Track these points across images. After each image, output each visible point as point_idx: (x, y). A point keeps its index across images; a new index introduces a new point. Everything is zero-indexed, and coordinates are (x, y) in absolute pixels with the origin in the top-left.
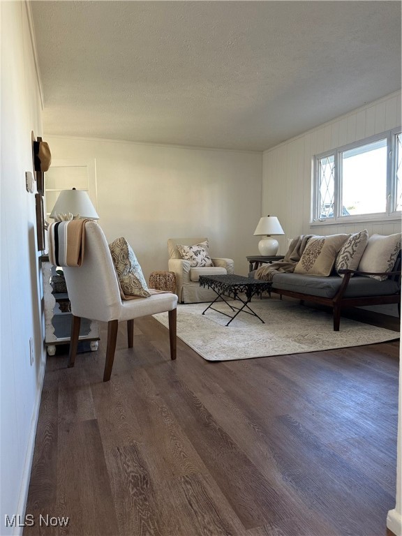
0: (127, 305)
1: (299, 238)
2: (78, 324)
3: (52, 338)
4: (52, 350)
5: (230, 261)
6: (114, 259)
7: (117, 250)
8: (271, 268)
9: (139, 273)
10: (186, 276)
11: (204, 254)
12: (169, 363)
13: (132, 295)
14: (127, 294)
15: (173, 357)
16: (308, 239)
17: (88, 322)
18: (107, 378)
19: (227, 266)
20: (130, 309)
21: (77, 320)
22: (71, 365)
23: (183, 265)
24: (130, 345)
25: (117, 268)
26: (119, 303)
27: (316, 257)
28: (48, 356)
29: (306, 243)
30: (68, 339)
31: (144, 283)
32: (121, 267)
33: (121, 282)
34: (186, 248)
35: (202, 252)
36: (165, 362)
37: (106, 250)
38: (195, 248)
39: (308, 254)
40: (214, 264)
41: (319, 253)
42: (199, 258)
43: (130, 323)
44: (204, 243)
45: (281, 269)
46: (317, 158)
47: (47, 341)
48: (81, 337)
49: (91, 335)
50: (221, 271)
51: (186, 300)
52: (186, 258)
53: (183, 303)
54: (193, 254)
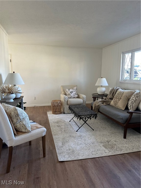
0: (17, 138)
1: (114, 88)
5: (84, 96)
8: (100, 103)
10: (66, 103)
13: (22, 132)
14: (17, 132)
15: (44, 156)
16: (117, 89)
19: (83, 98)
23: (65, 98)
24: (30, 144)
27: (119, 100)
29: (116, 91)
31: (28, 126)
32: (15, 120)
34: (67, 90)
35: (73, 92)
38: (71, 90)
39: (116, 98)
40: (78, 97)
41: (121, 99)
42: (72, 95)
44: (75, 88)
45: (104, 103)
46: (124, 53)
50: (80, 101)
51: (66, 112)
52: (67, 94)
53: (64, 113)
54: (70, 93)
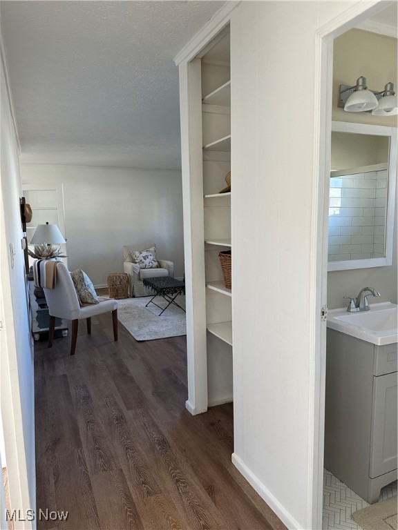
0: (83, 309)
2: (54, 321)
3: (37, 329)
4: (37, 337)
5: (170, 263)
6: (75, 283)
7: (77, 277)
9: (92, 289)
10: (136, 277)
11: (151, 258)
12: (113, 343)
13: (87, 303)
14: (83, 303)
15: (116, 339)
17: (60, 319)
18: (72, 353)
19: (168, 267)
20: (86, 311)
21: (53, 318)
22: (50, 346)
23: (133, 268)
24: (89, 332)
25: (76, 288)
26: (78, 309)
28: (35, 341)
30: (47, 329)
31: (94, 294)
32: (79, 287)
33: (80, 295)
34: (137, 253)
35: (149, 257)
36: (110, 342)
37: (69, 278)
38: (144, 254)
40: (159, 266)
42: (147, 262)
43: (89, 320)
44: (152, 249)
47: (33, 331)
48: (56, 328)
49: (62, 327)
50: (163, 272)
51: (136, 295)
52: (137, 261)
53: (134, 297)
54: (142, 259)
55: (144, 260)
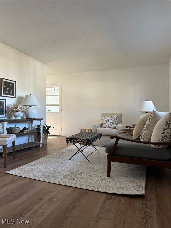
11: (111, 121)
19: (117, 128)
38: (107, 118)
45: (127, 133)
52: (103, 123)
55: (105, 123)
